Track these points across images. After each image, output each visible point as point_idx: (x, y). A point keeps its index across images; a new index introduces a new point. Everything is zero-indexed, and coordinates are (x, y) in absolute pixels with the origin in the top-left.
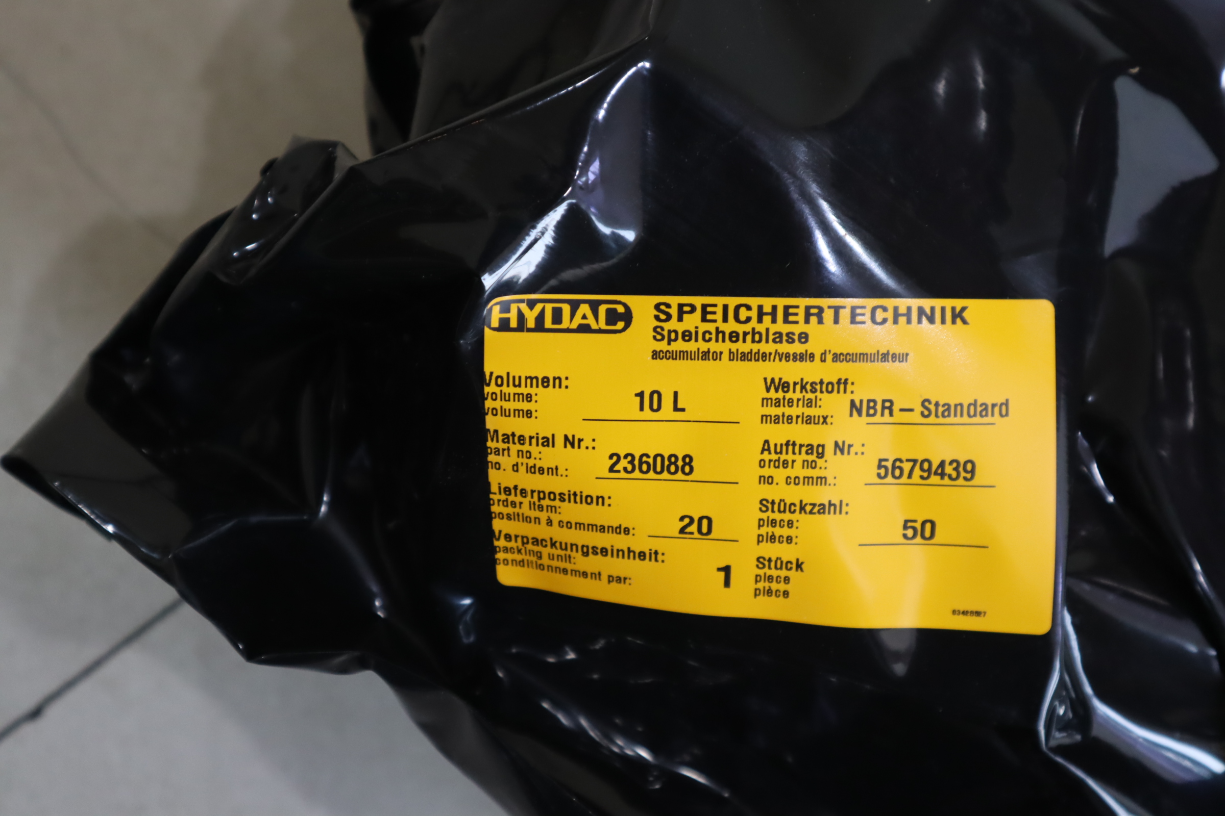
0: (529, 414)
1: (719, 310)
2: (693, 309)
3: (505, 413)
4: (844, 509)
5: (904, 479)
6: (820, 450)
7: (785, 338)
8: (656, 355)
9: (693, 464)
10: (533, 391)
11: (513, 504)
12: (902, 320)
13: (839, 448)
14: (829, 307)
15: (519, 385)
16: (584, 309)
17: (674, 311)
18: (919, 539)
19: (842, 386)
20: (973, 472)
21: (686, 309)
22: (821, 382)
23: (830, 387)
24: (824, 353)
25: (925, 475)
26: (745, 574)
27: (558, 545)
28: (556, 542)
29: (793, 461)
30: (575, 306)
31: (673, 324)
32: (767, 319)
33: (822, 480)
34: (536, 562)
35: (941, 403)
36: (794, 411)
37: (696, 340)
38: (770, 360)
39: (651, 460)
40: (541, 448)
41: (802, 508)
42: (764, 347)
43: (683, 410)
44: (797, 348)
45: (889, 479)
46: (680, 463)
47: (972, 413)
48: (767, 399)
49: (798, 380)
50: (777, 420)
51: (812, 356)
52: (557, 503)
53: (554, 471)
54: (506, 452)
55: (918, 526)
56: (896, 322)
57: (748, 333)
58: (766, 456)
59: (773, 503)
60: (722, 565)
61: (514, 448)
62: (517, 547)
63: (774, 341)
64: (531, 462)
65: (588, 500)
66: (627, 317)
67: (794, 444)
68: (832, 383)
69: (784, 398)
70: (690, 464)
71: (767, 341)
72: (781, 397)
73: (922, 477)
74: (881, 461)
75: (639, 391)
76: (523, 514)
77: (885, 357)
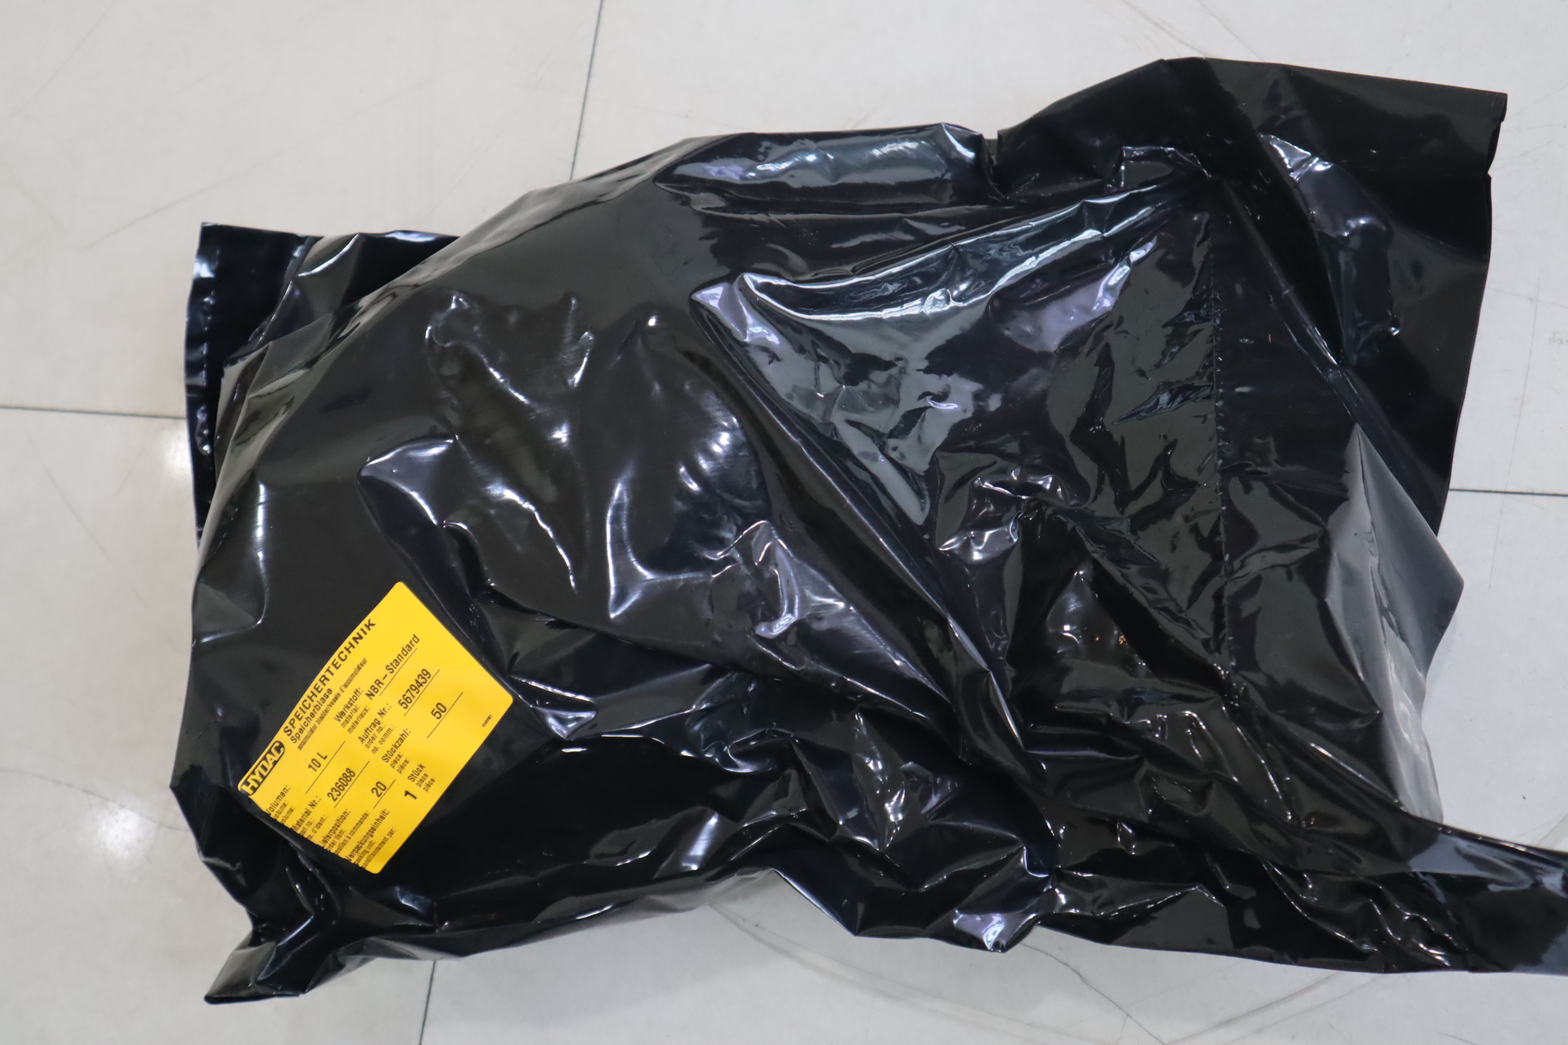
0: (291, 810)
1: (300, 712)
2: (294, 720)
3: (287, 818)
4: (408, 732)
5: (414, 700)
6: (377, 721)
7: (325, 698)
8: (300, 747)
9: (352, 770)
10: (283, 802)
11: (332, 844)
12: (351, 649)
13: (381, 714)
14: (326, 672)
15: (278, 804)
16: (269, 756)
17: (290, 727)
18: (443, 714)
19: (358, 693)
20: (428, 673)
21: (292, 722)
23: (355, 698)
24: (341, 689)
25: (417, 691)
26: (413, 787)
27: (363, 842)
28: (361, 842)
29: (374, 735)
30: (265, 759)
31: (295, 731)
32: (314, 698)
33: (389, 730)
34: (370, 855)
35: (392, 662)
36: (354, 718)
37: (305, 729)
38: (329, 711)
39: (340, 784)
40: (310, 817)
41: (396, 747)
42: (323, 708)
43: (326, 757)
44: (332, 697)
45: (409, 705)
46: (348, 774)
47: (405, 653)
48: (343, 724)
49: (344, 707)
50: (353, 727)
52: (339, 829)
53: (322, 820)
54: (305, 830)
55: (437, 710)
56: (350, 652)
57: (314, 709)
58: (365, 742)
59: (386, 756)
60: (404, 793)
61: (304, 825)
62: (358, 857)
63: (323, 703)
64: (314, 825)
65: (344, 817)
66: (281, 745)
67: (368, 729)
68: (354, 696)
69: (347, 718)
70: (351, 772)
71: (322, 705)
73: (418, 693)
74: (399, 703)
75: (308, 766)
76: (339, 845)
77: (359, 668)
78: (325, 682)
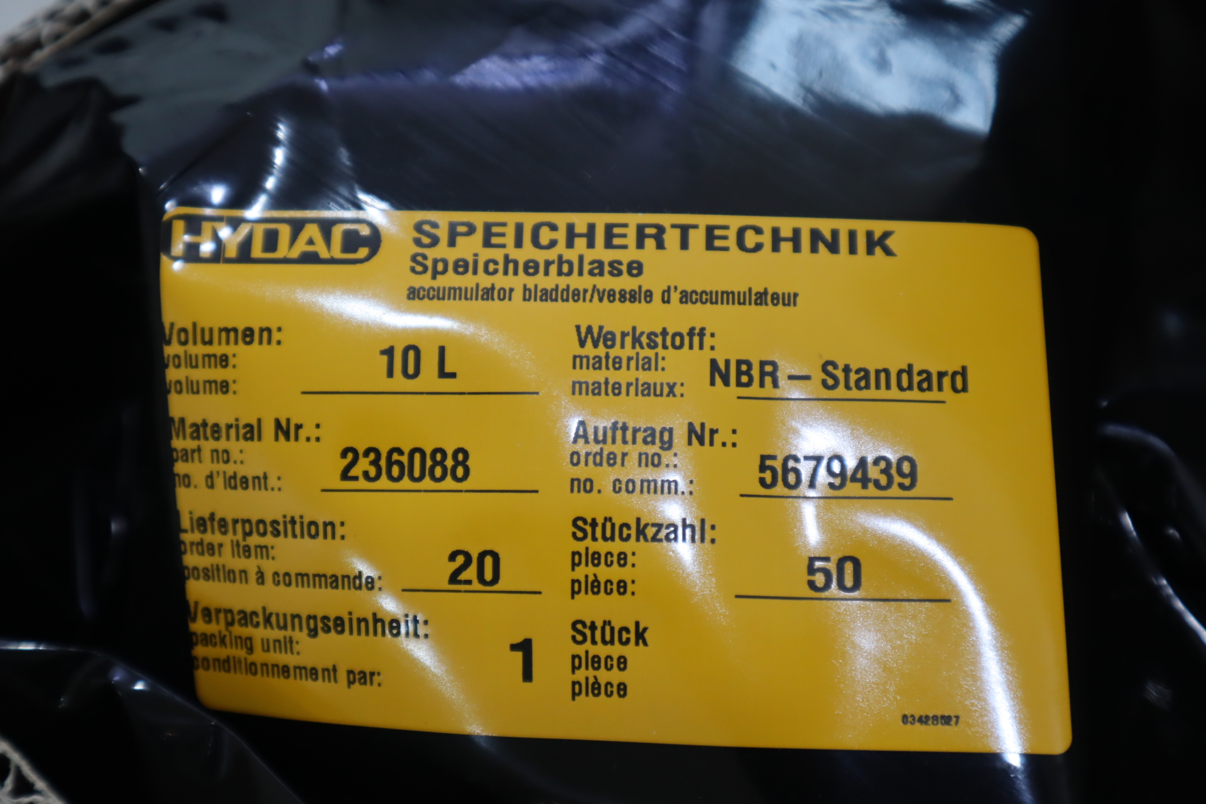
0: (225, 387)
1: (510, 231)
2: (471, 229)
3: (193, 388)
4: (709, 535)
5: (803, 489)
6: (666, 437)
7: (607, 268)
8: (414, 293)
9: (469, 463)
10: (229, 350)
11: (211, 547)
12: (786, 247)
13: (696, 434)
14: (674, 226)
15: (210, 342)
16: (312, 231)
17: (443, 233)
18: (835, 590)
19: (696, 339)
20: (913, 475)
21: (462, 229)
22: (664, 332)
23: (678, 341)
24: (668, 290)
25: (837, 481)
26: (555, 654)
27: (273, 619)
28: (271, 614)
29: (624, 455)
30: (297, 226)
31: (442, 251)
32: (581, 243)
33: (670, 486)
34: (245, 659)
35: (854, 367)
36: (623, 376)
37: (475, 272)
38: (584, 300)
39: (405, 459)
40: (242, 444)
41: (641, 532)
42: (576, 282)
43: (453, 375)
44: (626, 283)
45: (780, 489)
46: (449, 463)
47: (905, 384)
48: (581, 358)
49: (628, 329)
50: (596, 389)
51: (649, 295)
52: (269, 540)
53: (261, 481)
54: (196, 455)
55: (832, 566)
56: (776, 248)
57: (553, 262)
58: (581, 448)
59: (594, 523)
60: (518, 639)
61: (208, 445)
62: (220, 632)
63: (591, 273)
64: (230, 469)
65: (312, 530)
66: (373, 243)
67: (624, 429)
68: (681, 335)
69: (607, 357)
70: (464, 463)
71: (581, 273)
72: (603, 355)
73: (831, 486)
74: (764, 458)
75: (386, 347)
76: (224, 566)
77: (761, 298)
78: (650, 243)
